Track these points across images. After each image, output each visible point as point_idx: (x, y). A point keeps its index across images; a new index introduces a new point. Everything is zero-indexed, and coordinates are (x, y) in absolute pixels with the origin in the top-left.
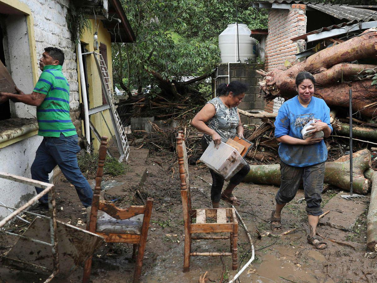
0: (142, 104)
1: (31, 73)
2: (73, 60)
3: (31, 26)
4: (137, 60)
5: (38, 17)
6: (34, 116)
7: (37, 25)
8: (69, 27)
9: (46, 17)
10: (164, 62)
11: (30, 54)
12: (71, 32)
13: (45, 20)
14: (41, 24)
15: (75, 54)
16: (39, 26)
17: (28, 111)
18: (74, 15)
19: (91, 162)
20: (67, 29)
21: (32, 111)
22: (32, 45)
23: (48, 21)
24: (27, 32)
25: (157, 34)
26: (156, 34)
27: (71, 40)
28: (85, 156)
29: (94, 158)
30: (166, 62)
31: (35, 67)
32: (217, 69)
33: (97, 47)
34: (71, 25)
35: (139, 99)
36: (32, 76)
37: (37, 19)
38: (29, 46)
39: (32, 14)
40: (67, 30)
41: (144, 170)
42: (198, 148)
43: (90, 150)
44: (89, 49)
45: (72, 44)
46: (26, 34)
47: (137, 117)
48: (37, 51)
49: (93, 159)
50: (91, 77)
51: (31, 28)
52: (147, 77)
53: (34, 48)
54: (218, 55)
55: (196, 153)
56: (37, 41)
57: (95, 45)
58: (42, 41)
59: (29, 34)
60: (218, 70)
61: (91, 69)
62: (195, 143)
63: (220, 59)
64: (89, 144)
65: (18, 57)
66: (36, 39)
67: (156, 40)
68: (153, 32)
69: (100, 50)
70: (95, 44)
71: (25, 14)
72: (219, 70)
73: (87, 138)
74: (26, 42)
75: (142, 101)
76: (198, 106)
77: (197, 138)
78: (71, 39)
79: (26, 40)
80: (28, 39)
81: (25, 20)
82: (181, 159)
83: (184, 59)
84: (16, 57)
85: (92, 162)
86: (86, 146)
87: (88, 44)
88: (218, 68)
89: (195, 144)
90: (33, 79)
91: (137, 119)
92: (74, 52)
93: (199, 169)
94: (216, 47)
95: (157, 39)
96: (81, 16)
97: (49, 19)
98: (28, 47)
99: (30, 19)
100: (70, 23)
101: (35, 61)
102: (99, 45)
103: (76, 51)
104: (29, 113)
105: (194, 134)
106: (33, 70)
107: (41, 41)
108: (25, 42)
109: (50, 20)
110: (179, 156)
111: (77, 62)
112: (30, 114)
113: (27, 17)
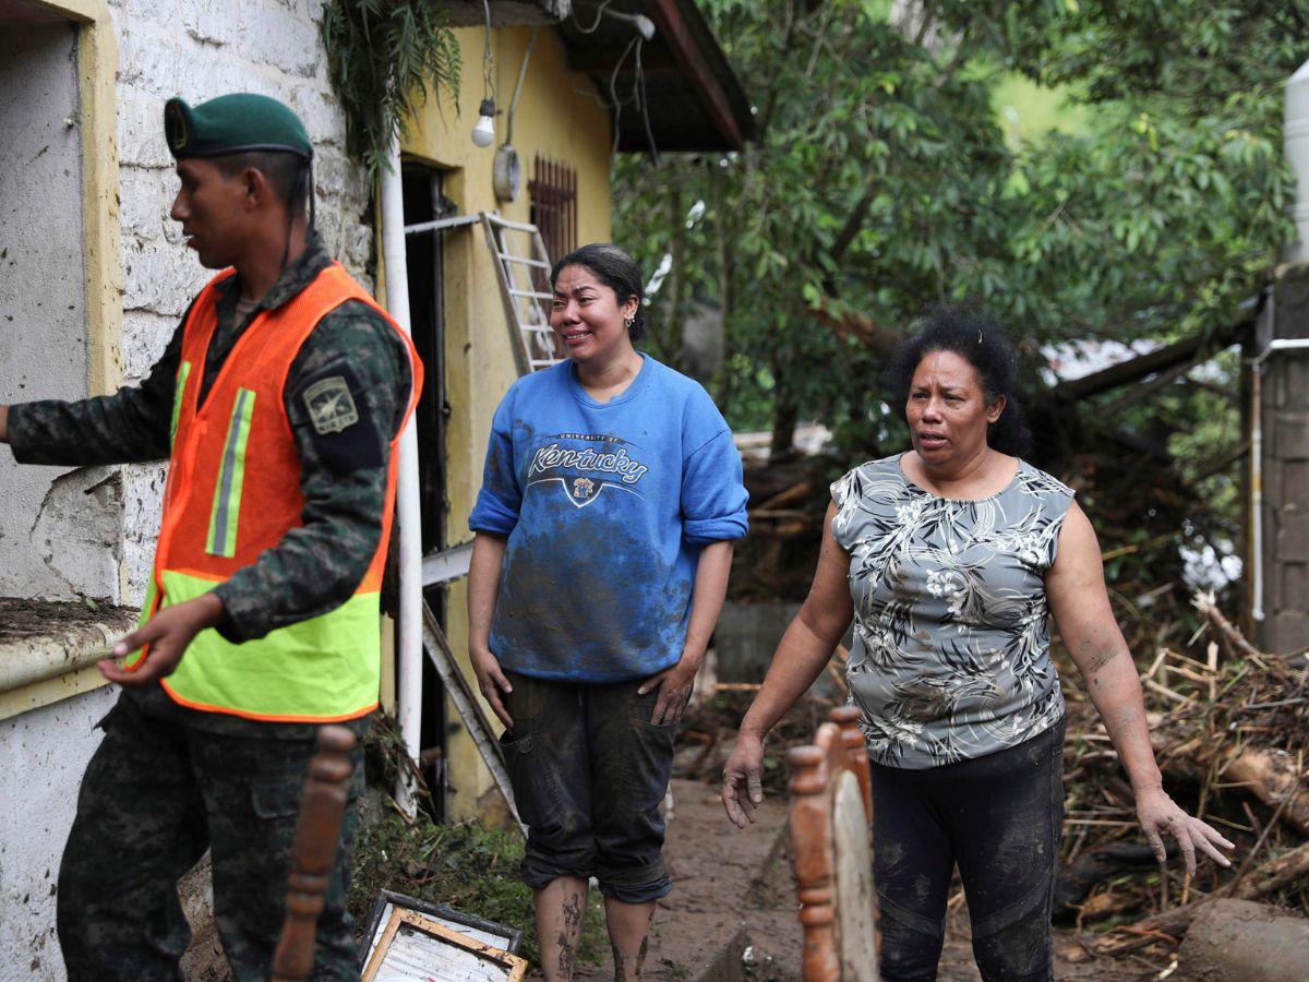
0: (790, 520)
1: (81, 346)
2: (353, 262)
3: (98, 84)
4: (760, 255)
5: (146, 33)
6: (76, 589)
7: (135, 77)
8: (335, 78)
9: (193, 27)
10: (930, 258)
11: (83, 236)
12: (346, 104)
13: (190, 46)
14: (162, 68)
15: (364, 230)
16: (151, 81)
17: (47, 560)
18: (369, 11)
19: (403, 871)
20: (327, 89)
21: (69, 558)
22: (96, 186)
23: (210, 50)
24: (76, 116)
25: (890, 89)
26: (881, 89)
27: (349, 152)
28: (374, 835)
29: (427, 850)
30: (944, 253)
31: (105, 310)
32: (1263, 299)
33: (510, 187)
34: (350, 65)
35: (778, 486)
36: (87, 362)
37: (136, 41)
38: (81, 193)
39: (110, 18)
40: (325, 96)
41: (724, 938)
42: (1097, 818)
43: (415, 795)
44: (461, 197)
45: (352, 176)
46: (70, 127)
47: (752, 601)
48: (126, 222)
49: (414, 855)
50: (467, 363)
51: (98, 93)
52: (829, 355)
53: (106, 205)
54: (1279, 201)
55: (1085, 844)
56: (129, 165)
57: (502, 174)
58: (161, 163)
59: (86, 130)
60: (1270, 303)
61: (465, 312)
62: (1078, 780)
63: (1290, 229)
64: (411, 762)
65: (21, 257)
66: (122, 156)
67: (881, 126)
68: (865, 84)
69: (533, 198)
70: (503, 167)
71: (74, 19)
72: (1278, 303)
73: (402, 723)
74: (67, 172)
75: (792, 504)
76: (1141, 535)
77: (1090, 750)
78: (343, 143)
79: (69, 160)
80: (81, 156)
81: (68, 49)
82: (814, 894)
83: (1052, 227)
84: (10, 258)
85: (411, 870)
86: (395, 773)
87: (454, 171)
88: (1276, 294)
89: (1078, 789)
90: (86, 377)
91: (754, 610)
92: (363, 220)
93: (1092, 959)
94: (1267, 146)
95: (888, 122)
96: (405, 13)
97: (216, 37)
98: (78, 197)
99: (99, 41)
100: (345, 54)
101: (105, 279)
102: (524, 175)
103: (372, 215)
104: (52, 569)
105: (1081, 719)
106: (92, 329)
107: (152, 163)
108: (60, 174)
109: (218, 45)
110: (803, 873)
111: (374, 277)
112: (58, 574)
113: (83, 33)
